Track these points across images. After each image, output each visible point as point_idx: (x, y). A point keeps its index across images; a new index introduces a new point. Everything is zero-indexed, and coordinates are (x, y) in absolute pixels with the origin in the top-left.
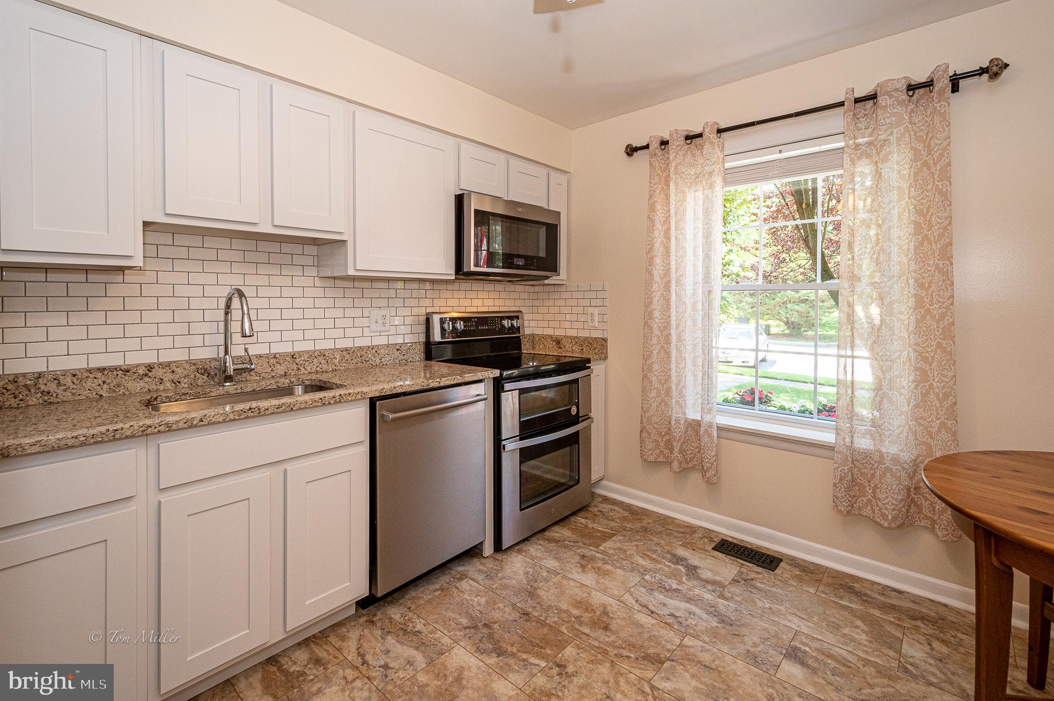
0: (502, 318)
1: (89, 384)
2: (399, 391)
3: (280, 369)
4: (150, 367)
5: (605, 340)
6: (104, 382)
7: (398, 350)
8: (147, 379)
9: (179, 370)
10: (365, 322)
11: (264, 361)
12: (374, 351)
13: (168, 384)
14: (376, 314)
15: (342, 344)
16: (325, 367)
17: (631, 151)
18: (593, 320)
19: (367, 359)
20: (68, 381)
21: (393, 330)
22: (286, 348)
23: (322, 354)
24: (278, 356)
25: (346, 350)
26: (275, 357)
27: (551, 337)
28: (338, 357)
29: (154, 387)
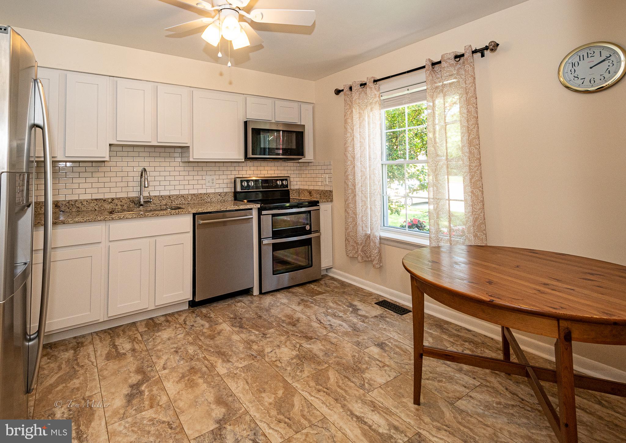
0: (277, 180)
1: (92, 205)
2: (206, 211)
3: (164, 202)
4: (113, 199)
5: (331, 192)
6: (97, 204)
7: (219, 195)
8: (111, 204)
9: (123, 201)
10: (203, 182)
11: (157, 198)
12: (207, 195)
13: (119, 206)
14: (208, 178)
15: (192, 192)
16: (184, 202)
17: (338, 92)
18: (326, 181)
19: (204, 199)
20: (85, 203)
21: (217, 186)
22: (167, 193)
23: (183, 196)
24: (163, 196)
25: (194, 194)
26: (162, 197)
27: (307, 190)
28: (190, 197)
29: (114, 207)
